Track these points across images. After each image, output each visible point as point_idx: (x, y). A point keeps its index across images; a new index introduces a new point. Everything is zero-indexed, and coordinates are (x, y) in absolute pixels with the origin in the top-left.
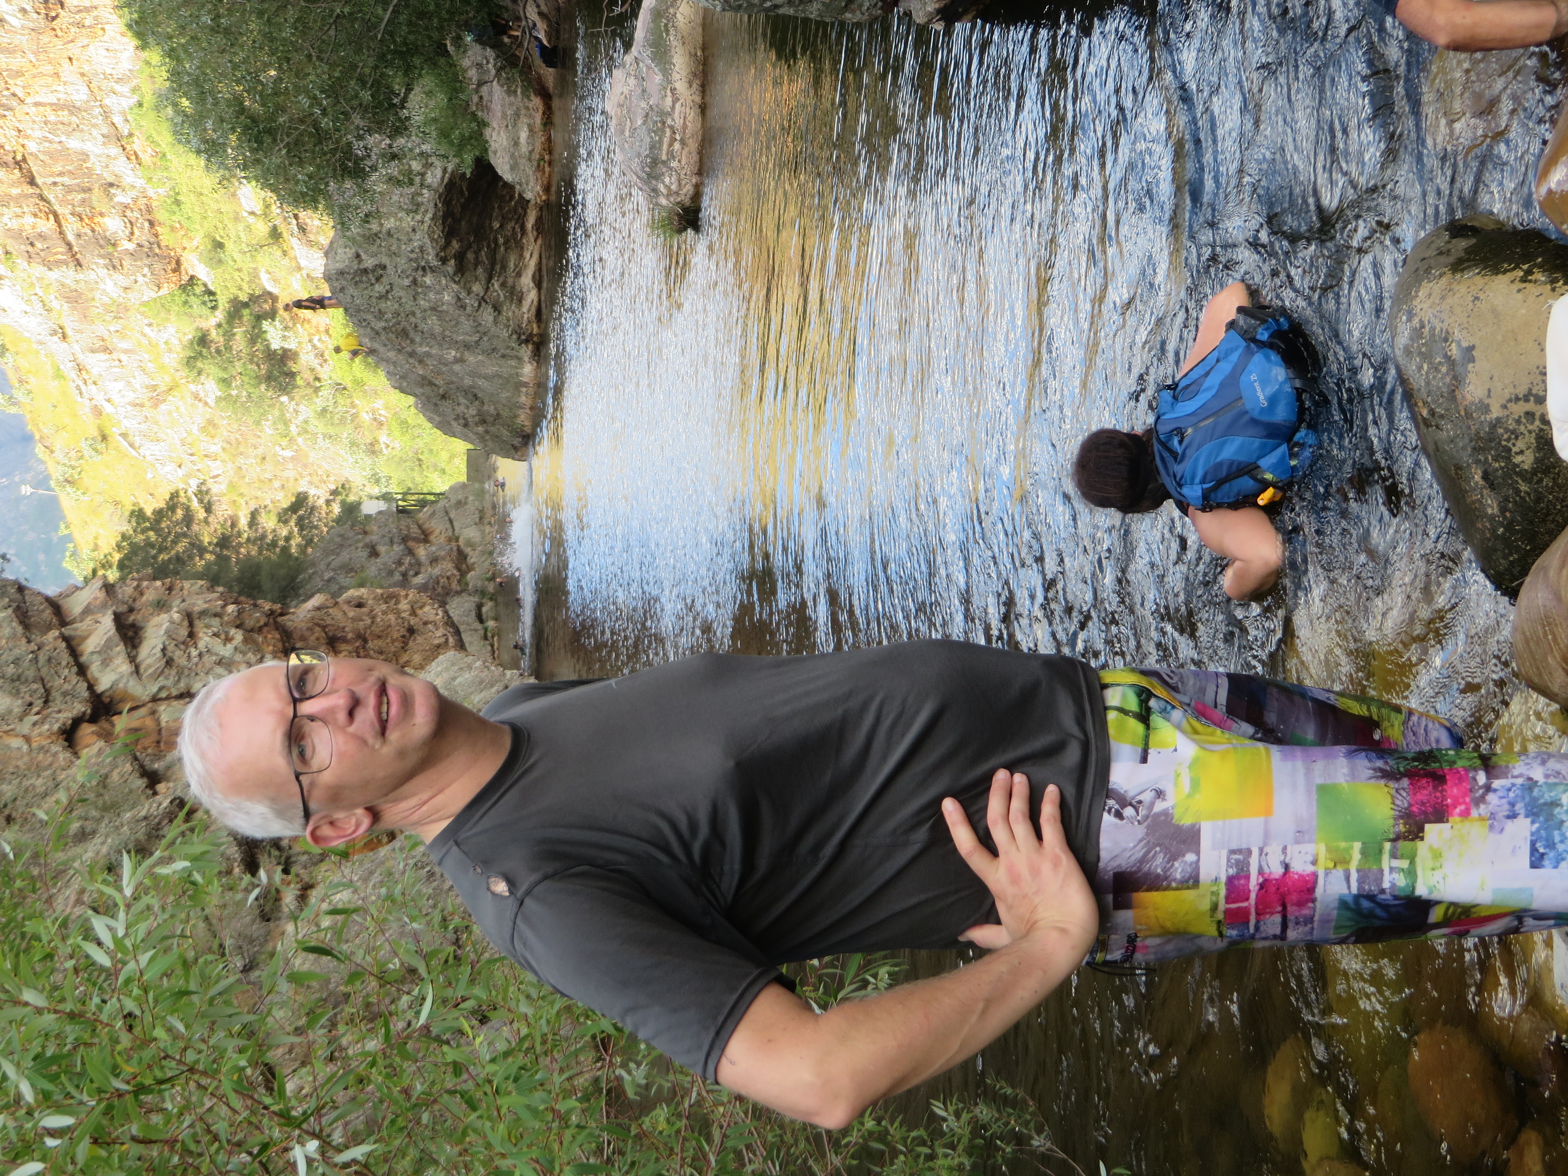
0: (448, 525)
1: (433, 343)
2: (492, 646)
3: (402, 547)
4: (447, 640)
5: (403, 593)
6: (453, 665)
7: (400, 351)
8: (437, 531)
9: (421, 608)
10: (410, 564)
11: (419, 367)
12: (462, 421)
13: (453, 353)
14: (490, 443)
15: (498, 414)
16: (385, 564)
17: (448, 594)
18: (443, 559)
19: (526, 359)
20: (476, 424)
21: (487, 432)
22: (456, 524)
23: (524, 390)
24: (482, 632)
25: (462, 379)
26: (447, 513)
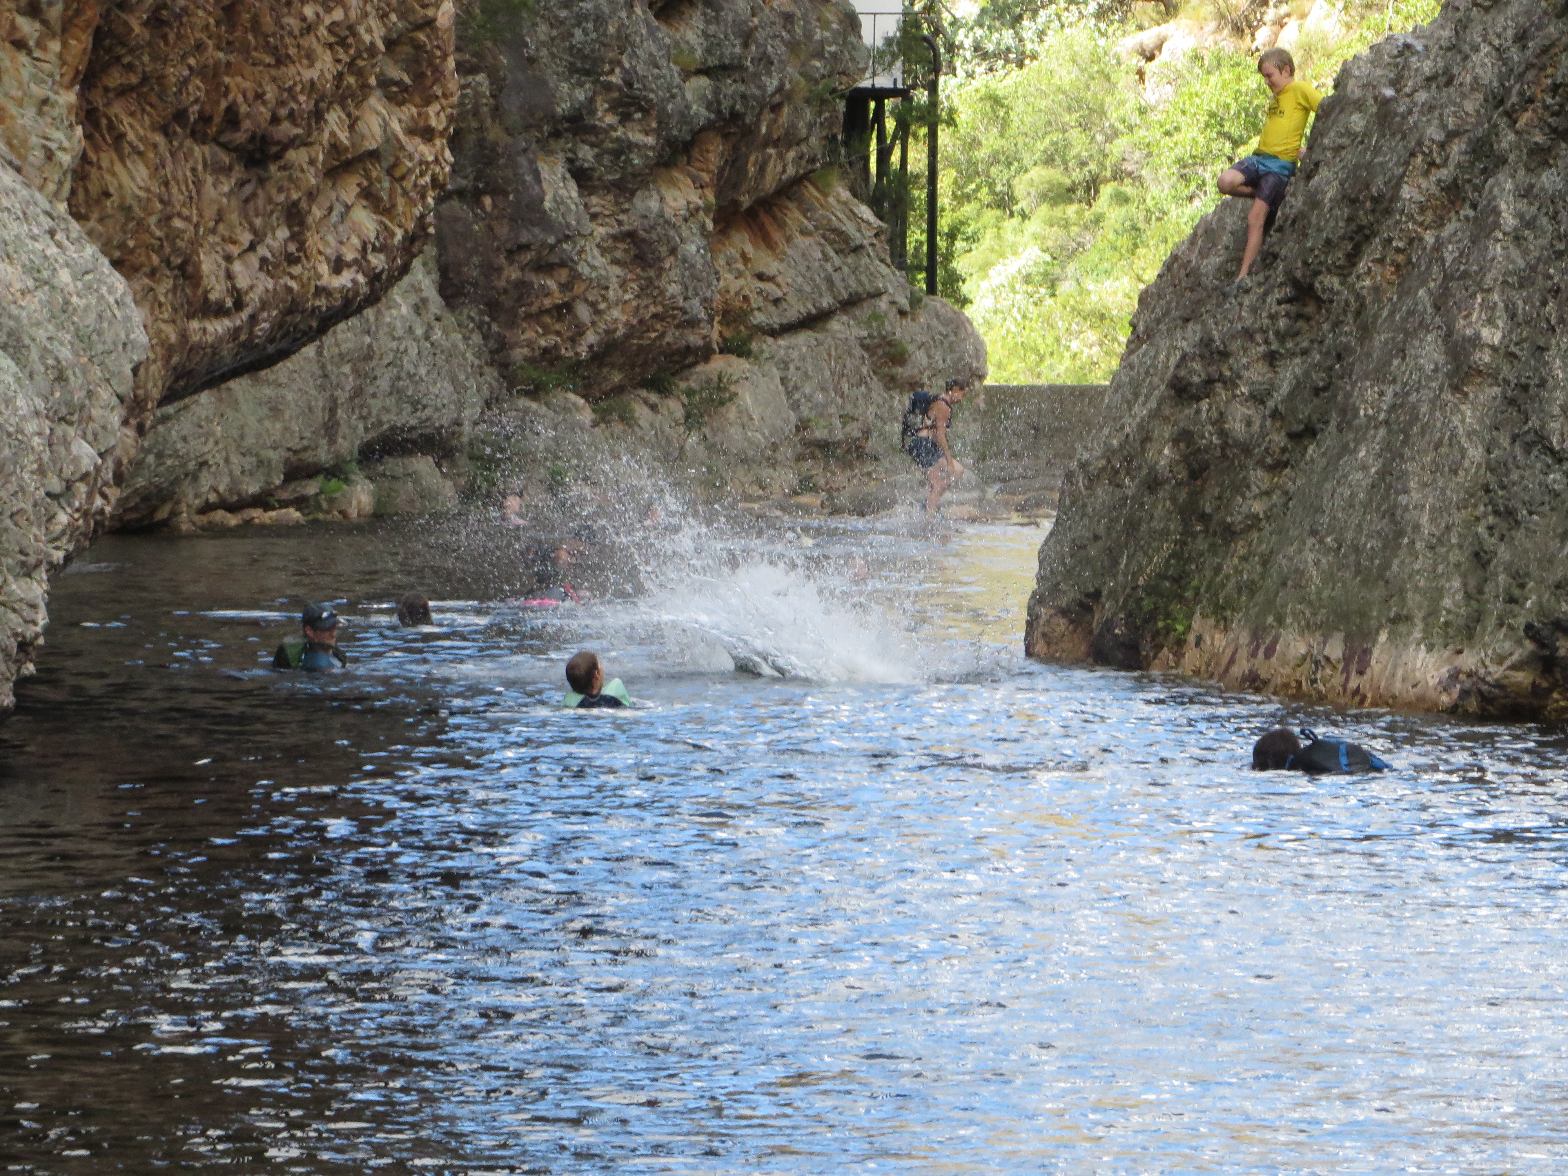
0: (795, 310)
1: (1536, 244)
2: (262, 501)
3: (700, 112)
4: (220, 311)
5: (437, 117)
6: (82, 339)
7: (1496, 100)
8: (772, 266)
9: (368, 195)
10: (624, 148)
11: (1429, 184)
12: (1197, 373)
13: (1492, 335)
14: (1103, 493)
15: (1229, 533)
16: (624, 41)
17: (493, 307)
18: (648, 288)
19: (1469, 661)
20: (1184, 437)
21: (1153, 484)
22: (803, 338)
23: (1335, 649)
24: (323, 455)
25: (1381, 375)
26: (850, 303)
